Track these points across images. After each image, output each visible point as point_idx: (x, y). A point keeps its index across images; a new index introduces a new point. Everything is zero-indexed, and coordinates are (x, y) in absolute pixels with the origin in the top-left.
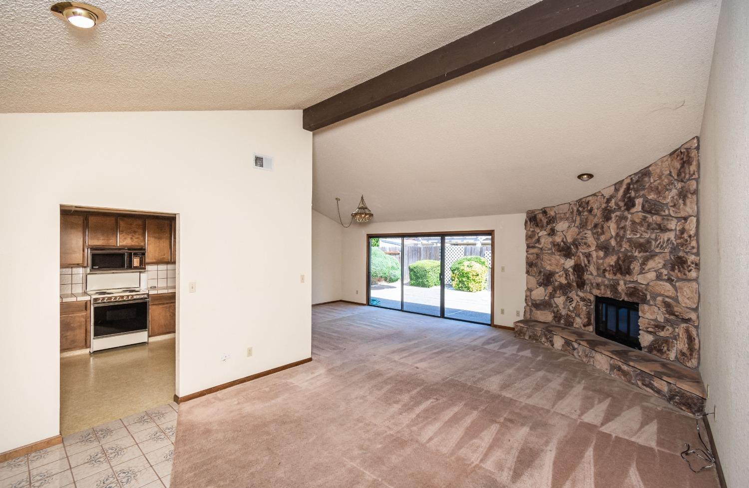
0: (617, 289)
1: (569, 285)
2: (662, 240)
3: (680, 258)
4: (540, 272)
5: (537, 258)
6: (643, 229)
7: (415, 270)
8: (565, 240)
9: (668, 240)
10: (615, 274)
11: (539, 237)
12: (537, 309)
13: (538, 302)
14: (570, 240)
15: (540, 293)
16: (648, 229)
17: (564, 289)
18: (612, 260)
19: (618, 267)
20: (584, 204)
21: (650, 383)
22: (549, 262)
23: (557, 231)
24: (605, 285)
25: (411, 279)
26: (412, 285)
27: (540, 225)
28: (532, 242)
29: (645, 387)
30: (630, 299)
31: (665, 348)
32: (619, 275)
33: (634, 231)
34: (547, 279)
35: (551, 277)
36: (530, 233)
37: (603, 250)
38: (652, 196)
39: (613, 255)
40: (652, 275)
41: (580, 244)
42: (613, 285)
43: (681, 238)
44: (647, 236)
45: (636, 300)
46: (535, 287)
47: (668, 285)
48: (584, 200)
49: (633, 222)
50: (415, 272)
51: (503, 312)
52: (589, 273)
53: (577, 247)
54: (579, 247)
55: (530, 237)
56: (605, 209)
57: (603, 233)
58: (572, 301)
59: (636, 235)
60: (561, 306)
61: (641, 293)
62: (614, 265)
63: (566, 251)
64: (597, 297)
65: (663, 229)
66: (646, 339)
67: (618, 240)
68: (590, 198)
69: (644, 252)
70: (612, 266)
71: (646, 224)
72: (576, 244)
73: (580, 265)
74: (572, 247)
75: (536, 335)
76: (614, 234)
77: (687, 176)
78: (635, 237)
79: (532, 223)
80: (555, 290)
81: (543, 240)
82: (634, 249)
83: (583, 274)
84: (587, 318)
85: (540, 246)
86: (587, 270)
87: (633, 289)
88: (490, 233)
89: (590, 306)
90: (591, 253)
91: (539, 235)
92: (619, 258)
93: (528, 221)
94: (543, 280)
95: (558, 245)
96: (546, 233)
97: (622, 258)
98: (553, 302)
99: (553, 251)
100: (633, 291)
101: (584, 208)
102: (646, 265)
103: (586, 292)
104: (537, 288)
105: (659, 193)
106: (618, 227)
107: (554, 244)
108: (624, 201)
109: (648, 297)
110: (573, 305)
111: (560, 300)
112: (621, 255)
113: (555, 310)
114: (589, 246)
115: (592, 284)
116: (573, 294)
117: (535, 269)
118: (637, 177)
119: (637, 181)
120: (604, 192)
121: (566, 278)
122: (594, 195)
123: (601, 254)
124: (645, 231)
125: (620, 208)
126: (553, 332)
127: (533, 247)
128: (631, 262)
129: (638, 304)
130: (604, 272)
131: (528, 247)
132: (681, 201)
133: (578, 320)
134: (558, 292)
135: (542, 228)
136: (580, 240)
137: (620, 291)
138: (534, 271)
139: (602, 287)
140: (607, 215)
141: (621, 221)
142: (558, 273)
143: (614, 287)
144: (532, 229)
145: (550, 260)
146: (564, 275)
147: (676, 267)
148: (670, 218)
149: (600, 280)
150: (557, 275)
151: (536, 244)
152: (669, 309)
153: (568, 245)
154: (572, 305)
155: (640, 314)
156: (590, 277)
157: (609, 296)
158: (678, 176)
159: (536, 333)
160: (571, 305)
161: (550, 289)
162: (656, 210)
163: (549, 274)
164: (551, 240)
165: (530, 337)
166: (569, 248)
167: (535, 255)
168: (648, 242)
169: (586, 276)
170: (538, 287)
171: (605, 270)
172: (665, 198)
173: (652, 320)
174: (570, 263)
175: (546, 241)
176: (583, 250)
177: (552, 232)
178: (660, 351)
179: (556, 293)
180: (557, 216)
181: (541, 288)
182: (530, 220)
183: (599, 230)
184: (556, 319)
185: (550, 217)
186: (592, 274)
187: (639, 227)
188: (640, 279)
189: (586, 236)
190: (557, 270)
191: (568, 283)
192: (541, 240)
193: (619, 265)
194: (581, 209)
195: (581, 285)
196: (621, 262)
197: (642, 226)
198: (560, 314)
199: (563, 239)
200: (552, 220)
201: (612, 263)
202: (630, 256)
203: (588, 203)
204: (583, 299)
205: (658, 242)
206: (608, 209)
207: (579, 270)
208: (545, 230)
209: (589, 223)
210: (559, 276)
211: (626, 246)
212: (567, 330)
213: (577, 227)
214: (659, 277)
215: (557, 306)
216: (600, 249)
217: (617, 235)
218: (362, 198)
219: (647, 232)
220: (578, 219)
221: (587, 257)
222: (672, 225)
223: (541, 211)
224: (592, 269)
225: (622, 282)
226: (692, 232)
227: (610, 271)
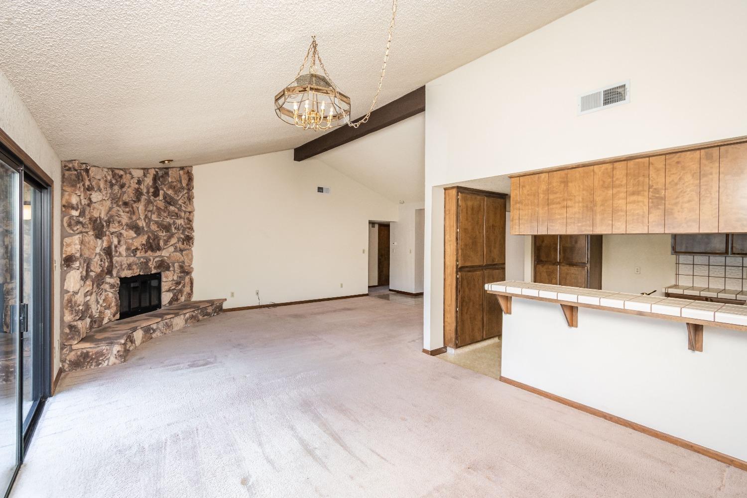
1: (102, 273)
3: (188, 236)
6: (165, 215)
8: (101, 216)
10: (146, 252)
14: (104, 216)
16: (169, 215)
18: (143, 239)
19: (149, 245)
20: (116, 176)
22: (87, 246)
23: (93, 202)
30: (158, 270)
31: (180, 296)
32: (149, 253)
33: (159, 215)
35: (89, 268)
37: (134, 230)
39: (144, 235)
40: (172, 249)
41: (114, 222)
42: (145, 262)
44: (168, 220)
47: (180, 255)
48: (117, 171)
49: (158, 208)
52: (118, 254)
54: (111, 226)
56: (137, 190)
58: (102, 291)
59: (160, 218)
60: (93, 306)
61: (165, 264)
62: (145, 243)
63: (99, 230)
64: (122, 279)
65: (178, 216)
67: (147, 221)
68: (123, 172)
69: (167, 232)
70: (144, 245)
73: (110, 246)
74: (105, 225)
76: (142, 215)
78: (160, 220)
83: (113, 257)
86: (117, 252)
87: (160, 263)
89: (117, 290)
90: (121, 232)
92: (149, 238)
97: (152, 237)
101: (117, 182)
103: (114, 276)
106: (145, 210)
107: (90, 220)
108: (154, 188)
109: (170, 265)
110: (103, 297)
112: (150, 235)
116: (103, 284)
119: (162, 176)
120: (133, 172)
121: (100, 265)
123: (132, 233)
125: (148, 192)
129: (160, 274)
130: (136, 252)
133: (107, 313)
134: (94, 286)
136: (114, 217)
137: (151, 266)
139: (134, 267)
140: (138, 196)
141: (148, 205)
142: (93, 260)
143: (145, 264)
145: (88, 244)
146: (98, 262)
147: (185, 242)
148: (182, 210)
149: (131, 259)
153: (103, 222)
156: (120, 258)
157: (138, 274)
158: (187, 185)
160: (100, 297)
162: (174, 203)
166: (102, 226)
168: (169, 225)
169: (115, 259)
171: (137, 249)
172: (178, 196)
173: (172, 281)
176: (113, 228)
177: (89, 203)
178: (177, 300)
185: (90, 180)
187: (162, 212)
188: (165, 253)
189: (119, 213)
190: (92, 257)
191: (102, 270)
193: (150, 243)
194: (114, 182)
195: (110, 270)
196: (151, 241)
197: (165, 212)
201: (144, 242)
202: (156, 235)
203: (121, 177)
204: (111, 286)
205: (176, 225)
206: (139, 191)
207: (110, 252)
211: (154, 227)
213: (111, 201)
214: (176, 250)
216: (131, 229)
219: (167, 218)
221: (117, 237)
222: (183, 215)
224: (122, 249)
225: (151, 258)
227: (142, 249)
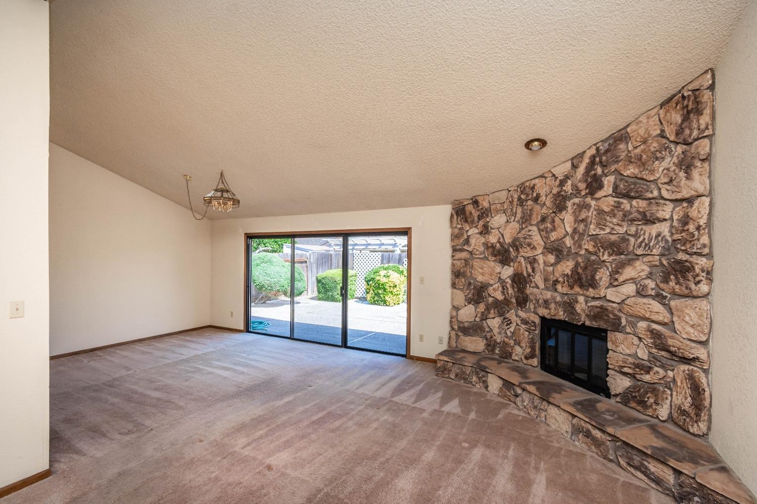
0: (573, 308)
1: (507, 302)
2: (647, 236)
3: (679, 262)
4: (470, 284)
5: (466, 265)
6: (615, 220)
7: (323, 281)
8: (501, 240)
9: (658, 235)
10: (572, 288)
11: (468, 237)
12: (464, 334)
13: (466, 325)
14: (508, 240)
15: (468, 313)
16: (623, 221)
17: (501, 307)
18: (567, 267)
19: (576, 277)
20: (527, 189)
21: (643, 465)
22: (480, 270)
23: (492, 229)
24: (556, 303)
25: (319, 292)
26: (320, 299)
27: (469, 220)
28: (459, 243)
29: (632, 470)
30: (594, 323)
31: (652, 400)
32: (577, 289)
33: (601, 225)
34: (478, 294)
35: (484, 292)
36: (456, 231)
37: (554, 253)
38: (631, 171)
39: (568, 260)
40: (630, 289)
41: (522, 245)
42: (568, 303)
43: (683, 231)
44: (622, 230)
45: (603, 325)
46: (463, 305)
47: (656, 306)
48: (527, 184)
49: (600, 212)
50: (323, 283)
51: (421, 338)
52: (533, 285)
53: (517, 250)
54: (520, 250)
55: (456, 237)
56: (558, 194)
57: (554, 229)
58: (511, 323)
59: (604, 230)
60: (496, 331)
61: (611, 316)
62: (569, 274)
63: (503, 255)
64: (543, 319)
65: (649, 220)
66: (619, 383)
67: (576, 239)
68: (537, 181)
69: (616, 255)
70: (567, 275)
71: (621, 213)
72: (516, 244)
73: (522, 274)
74: (511, 250)
75: (464, 373)
76: (569, 230)
77: (695, 133)
78: (602, 232)
79: (459, 218)
80: (488, 309)
81: (473, 241)
82: (602, 250)
83: (525, 288)
84: (530, 347)
85: (470, 249)
86: (531, 281)
87: (598, 310)
88: (405, 232)
89: (535, 330)
90: (536, 257)
91: (469, 234)
92: (577, 265)
93: (455, 215)
94: (473, 295)
95: (493, 247)
96: (477, 231)
97: (582, 264)
98: (485, 325)
99: (486, 255)
100: (598, 312)
101: (527, 195)
102: (621, 274)
103: (529, 311)
104: (466, 306)
105: (644, 164)
106: (575, 221)
107: (487, 246)
108: (586, 181)
109: (624, 322)
110: (512, 329)
111: (494, 323)
112: (580, 260)
113: (489, 335)
114: (534, 248)
115: (538, 301)
116: (511, 315)
117: (463, 280)
118: (606, 145)
119: (607, 151)
120: (554, 171)
121: (503, 293)
122: (542, 176)
123: (551, 258)
124: (618, 224)
125: (578, 191)
126: (487, 370)
127: (461, 250)
128: (596, 270)
129: (605, 331)
130: (555, 285)
131: (455, 250)
132: (682, 174)
133: (518, 349)
134: (492, 311)
135: (472, 224)
136: (522, 240)
137: (579, 311)
138: (462, 282)
139: (553, 306)
140: (559, 203)
141: (580, 211)
142: (492, 285)
143: (569, 306)
144: (459, 226)
145: (482, 268)
146: (500, 289)
147: (672, 277)
148: (662, 201)
149: (548, 295)
150: (491, 288)
151: (464, 245)
152: (658, 342)
153: (506, 247)
154: (510, 329)
155: (610, 345)
156: (535, 290)
157: (562, 318)
158: (677, 134)
159: (464, 369)
160: (508, 329)
161: (482, 307)
162: (637, 192)
163: (482, 287)
164: (483, 240)
165: (457, 375)
166: (507, 251)
167: (463, 261)
168: (624, 240)
169: (529, 290)
170: (466, 304)
171: (556, 282)
172: (652, 172)
173: (629, 355)
174: (507, 272)
175: (477, 242)
176: (526, 252)
177: (486, 230)
178: (642, 403)
179: (489, 313)
180: (492, 207)
181: (471, 306)
182: (457, 214)
183: (549, 225)
184: (490, 348)
185: (482, 209)
186: (537, 287)
187: (608, 218)
188: (611, 294)
189: (530, 233)
190: (491, 282)
191: (505, 299)
192: (470, 240)
193: (578, 274)
194: (523, 197)
195: (522, 302)
196: (580, 270)
197: (614, 216)
198: (495, 341)
199: (499, 239)
200: (485, 213)
201: (568, 271)
202: (594, 261)
203: (533, 188)
204: (524, 321)
205: (641, 238)
206: (562, 195)
207: (520, 280)
208: (476, 227)
209: (534, 216)
210: (494, 289)
211: (587, 246)
212: (504, 364)
213: (518, 222)
214: (641, 293)
215: (491, 330)
216: (549, 252)
217: (575, 231)
218: (222, 174)
219: (621, 226)
220: (519, 210)
221: (530, 263)
222: (666, 211)
223: (471, 201)
224: (538, 279)
225: (581, 299)
226: (702, 222)
227: (564, 282)
